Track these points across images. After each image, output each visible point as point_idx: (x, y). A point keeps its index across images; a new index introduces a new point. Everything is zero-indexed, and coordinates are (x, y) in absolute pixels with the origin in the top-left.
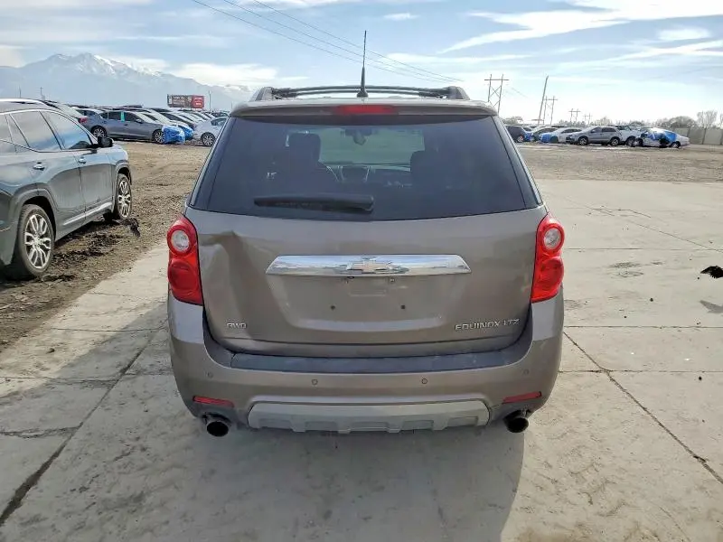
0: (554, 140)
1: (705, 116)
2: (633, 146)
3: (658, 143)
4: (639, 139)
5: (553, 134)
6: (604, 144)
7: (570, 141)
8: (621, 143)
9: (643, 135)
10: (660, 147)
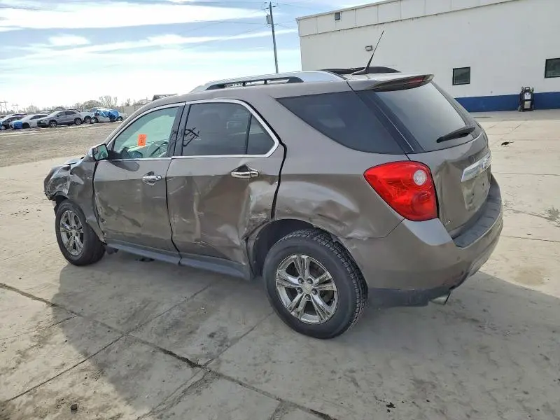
0: (26, 126)
1: (104, 99)
2: (91, 123)
3: (108, 119)
4: (95, 118)
5: (23, 120)
6: (70, 124)
7: (41, 125)
8: (82, 122)
9: (96, 114)
10: (111, 121)
